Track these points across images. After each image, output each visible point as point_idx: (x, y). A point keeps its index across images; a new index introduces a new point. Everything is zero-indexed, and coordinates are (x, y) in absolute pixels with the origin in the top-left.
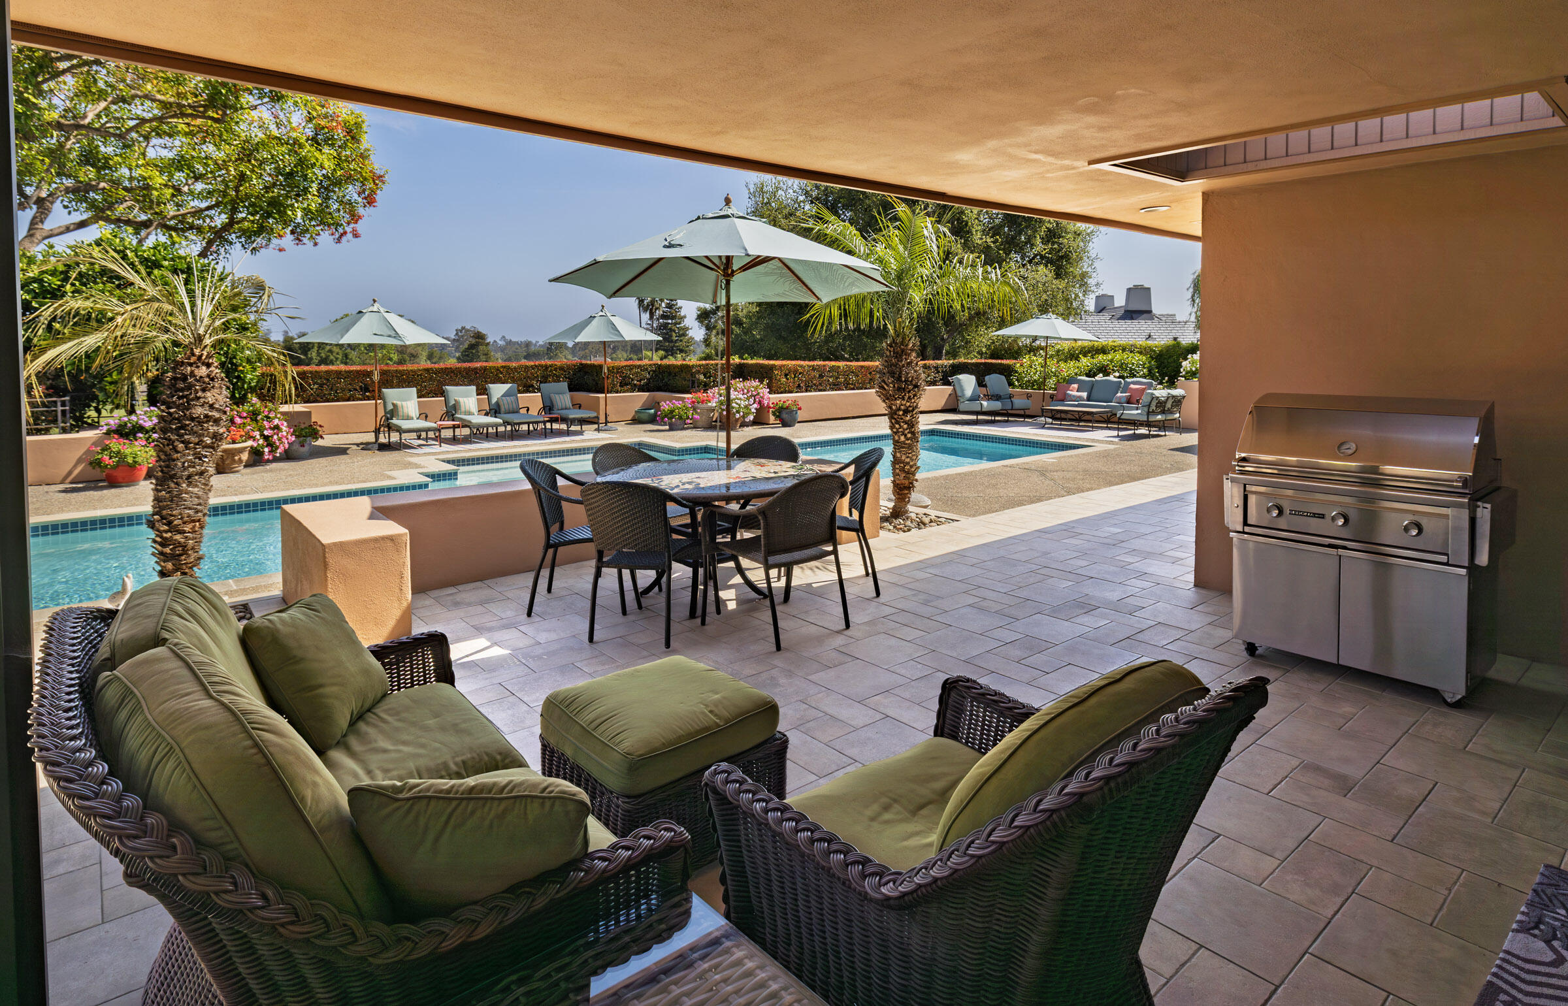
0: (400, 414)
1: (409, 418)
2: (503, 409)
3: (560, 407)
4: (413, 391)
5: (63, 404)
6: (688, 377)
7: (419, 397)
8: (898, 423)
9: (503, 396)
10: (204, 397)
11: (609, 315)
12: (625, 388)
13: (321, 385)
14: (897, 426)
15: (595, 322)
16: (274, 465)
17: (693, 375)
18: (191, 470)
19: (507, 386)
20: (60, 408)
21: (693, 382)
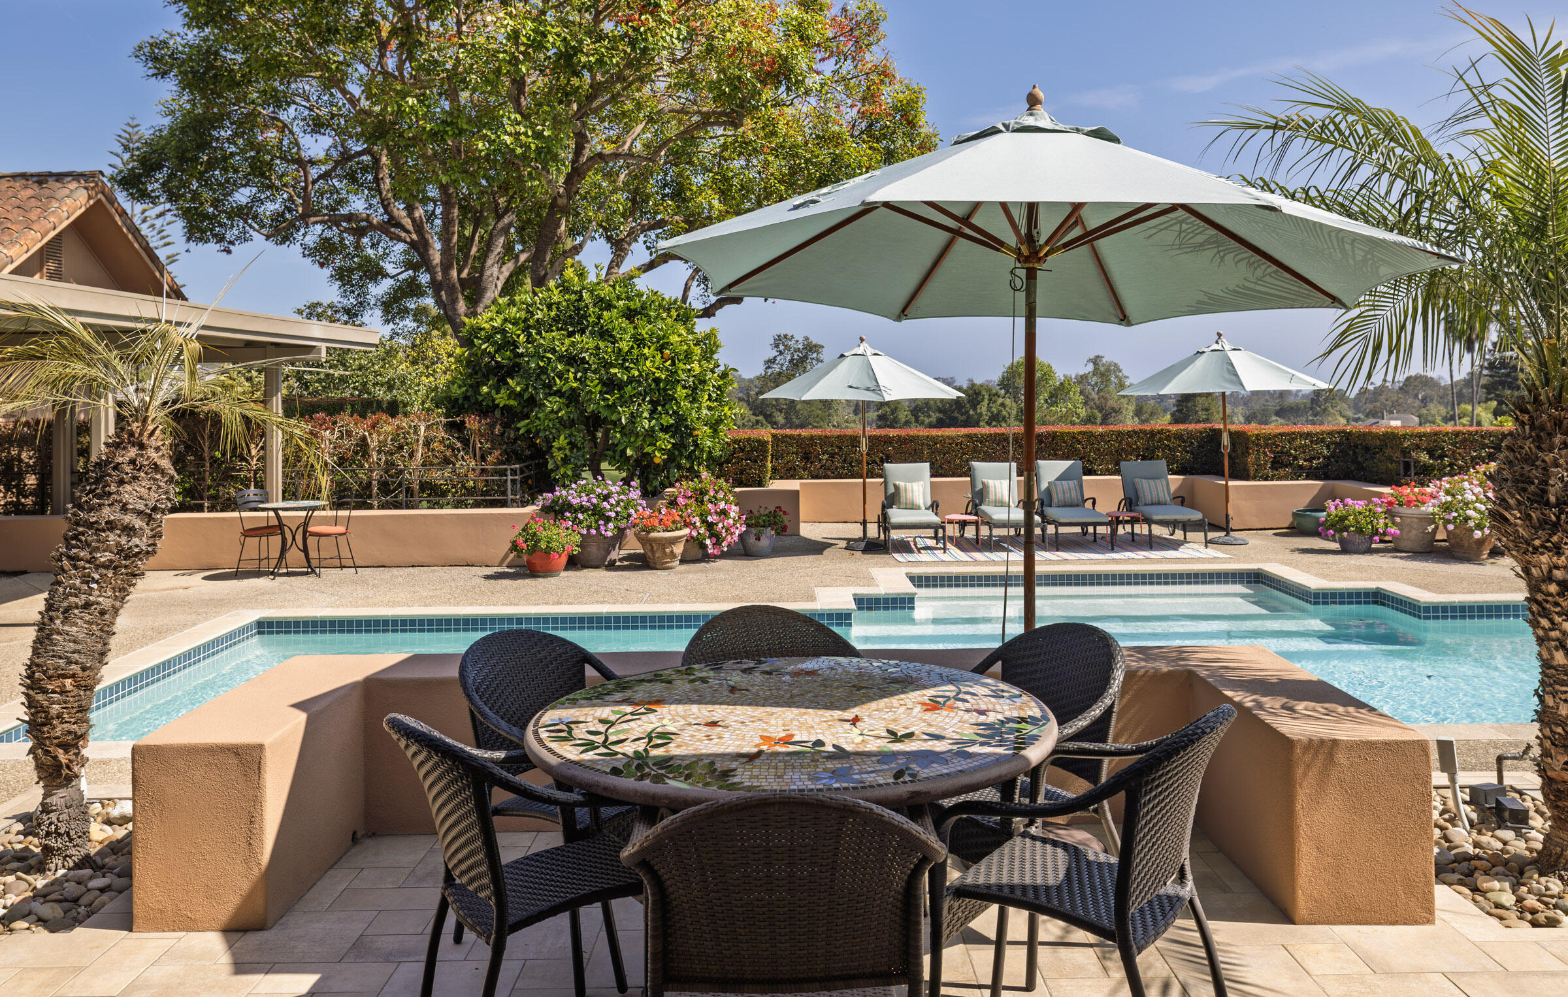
0: (903, 500)
1: (914, 507)
2: (1055, 500)
3: (1148, 499)
4: (926, 467)
5: (514, 472)
6: (1397, 455)
7: (932, 476)
8: (1545, 614)
9: (1059, 479)
10: (117, 492)
11: (1227, 347)
12: (1282, 472)
13: (832, 455)
14: (1545, 622)
15: (1201, 361)
16: (721, 563)
17: (1405, 452)
18: (72, 599)
19: (1065, 464)
20: (510, 477)
21: (1407, 466)
